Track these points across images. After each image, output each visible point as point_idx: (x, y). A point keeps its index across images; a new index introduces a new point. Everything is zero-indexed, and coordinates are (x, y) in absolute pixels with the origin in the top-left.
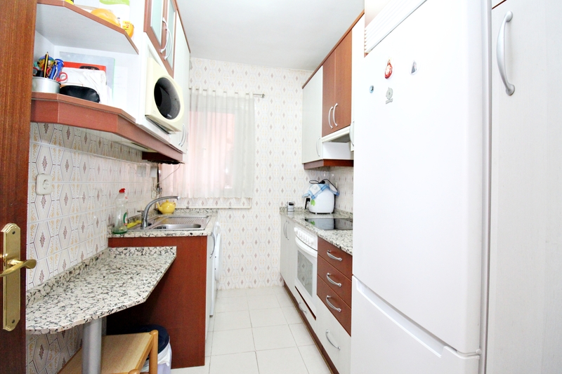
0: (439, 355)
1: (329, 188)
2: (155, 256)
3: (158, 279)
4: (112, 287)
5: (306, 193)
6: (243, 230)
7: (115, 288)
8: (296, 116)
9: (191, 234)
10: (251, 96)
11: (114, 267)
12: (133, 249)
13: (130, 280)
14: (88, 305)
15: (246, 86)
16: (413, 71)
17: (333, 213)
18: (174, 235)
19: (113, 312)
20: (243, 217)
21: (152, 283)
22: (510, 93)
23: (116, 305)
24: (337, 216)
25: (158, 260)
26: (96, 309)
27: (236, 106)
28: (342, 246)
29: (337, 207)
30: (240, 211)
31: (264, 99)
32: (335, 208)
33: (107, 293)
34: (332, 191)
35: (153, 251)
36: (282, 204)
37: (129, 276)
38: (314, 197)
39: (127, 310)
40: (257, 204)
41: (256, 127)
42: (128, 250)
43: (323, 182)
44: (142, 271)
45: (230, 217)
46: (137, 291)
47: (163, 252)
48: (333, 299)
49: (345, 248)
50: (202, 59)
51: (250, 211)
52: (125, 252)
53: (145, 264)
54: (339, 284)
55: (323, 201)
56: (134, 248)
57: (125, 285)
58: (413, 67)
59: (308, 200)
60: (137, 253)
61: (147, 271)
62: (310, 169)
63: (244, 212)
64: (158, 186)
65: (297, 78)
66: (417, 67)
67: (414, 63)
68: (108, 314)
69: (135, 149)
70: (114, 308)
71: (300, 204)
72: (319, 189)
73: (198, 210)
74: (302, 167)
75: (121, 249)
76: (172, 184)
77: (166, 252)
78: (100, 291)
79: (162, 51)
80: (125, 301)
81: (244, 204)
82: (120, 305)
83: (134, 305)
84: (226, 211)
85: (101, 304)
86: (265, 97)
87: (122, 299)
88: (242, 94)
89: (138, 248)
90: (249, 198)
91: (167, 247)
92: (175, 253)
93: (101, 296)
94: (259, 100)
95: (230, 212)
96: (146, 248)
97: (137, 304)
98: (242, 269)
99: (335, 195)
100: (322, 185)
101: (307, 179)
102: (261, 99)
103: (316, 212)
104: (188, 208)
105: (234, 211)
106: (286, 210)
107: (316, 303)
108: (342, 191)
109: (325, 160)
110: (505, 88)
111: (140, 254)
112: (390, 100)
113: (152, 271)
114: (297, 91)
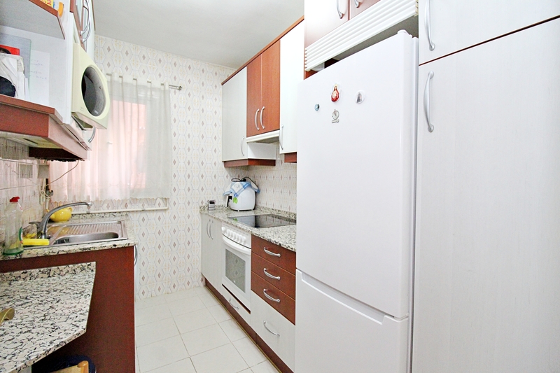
0: (381, 323)
1: (250, 186)
2: (68, 276)
3: (89, 303)
4: (32, 322)
5: (228, 190)
6: (159, 233)
7: (36, 324)
8: (216, 112)
9: (115, 245)
10: (167, 87)
11: (17, 297)
12: (35, 271)
13: (51, 311)
14: (11, 351)
15: (160, 75)
16: (359, 100)
17: (254, 209)
18: (92, 249)
19: (50, 352)
20: (159, 218)
21: (85, 310)
22: (430, 130)
23: (51, 343)
24: (258, 213)
25: (75, 280)
26: (25, 353)
27: (149, 97)
28: (281, 243)
29: (259, 204)
30: (155, 213)
31: (181, 91)
32: (256, 205)
33: (29, 331)
34: (254, 189)
35: (65, 271)
36: (202, 202)
37: (47, 306)
38: (236, 195)
39: (67, 346)
40: (175, 204)
41: (173, 121)
42: (28, 274)
43: (244, 180)
44: (61, 298)
45: (143, 220)
46: (69, 321)
47: (78, 270)
48: (270, 292)
49: (285, 245)
50: (104, 37)
51: (167, 212)
52: (23, 276)
53: (59, 287)
54: (278, 278)
55: (245, 198)
56: (37, 270)
57: (48, 317)
58: (359, 98)
59: (230, 197)
60: (41, 275)
61: (68, 296)
62: (232, 167)
63: (159, 214)
64: (47, 188)
65: (216, 74)
66: (362, 98)
67: (359, 94)
68: (45, 356)
69: (21, 144)
70: (51, 347)
71: (220, 202)
72: (241, 187)
73: (103, 215)
74: (223, 165)
75: (17, 273)
76: (66, 185)
77: (82, 269)
78: (17, 331)
79: (82, 32)
80: (61, 335)
81: (159, 204)
82: (57, 342)
83: (74, 339)
84: (139, 214)
85: (29, 346)
86: (182, 89)
87: (55, 334)
88: (157, 84)
89: (42, 269)
90: (166, 199)
91: (84, 264)
92: (95, 270)
93: (22, 337)
94: (175, 92)
95: (144, 215)
96: (54, 268)
97: (77, 337)
98: (159, 275)
99: (256, 192)
100: (244, 183)
101: (227, 177)
102: (177, 91)
103: (239, 209)
104: (89, 214)
105: (148, 214)
106: (206, 208)
107: (250, 298)
108: (262, 188)
109: (249, 159)
110: (427, 127)
111: (46, 275)
112: (336, 121)
113: (76, 296)
114: (216, 86)
